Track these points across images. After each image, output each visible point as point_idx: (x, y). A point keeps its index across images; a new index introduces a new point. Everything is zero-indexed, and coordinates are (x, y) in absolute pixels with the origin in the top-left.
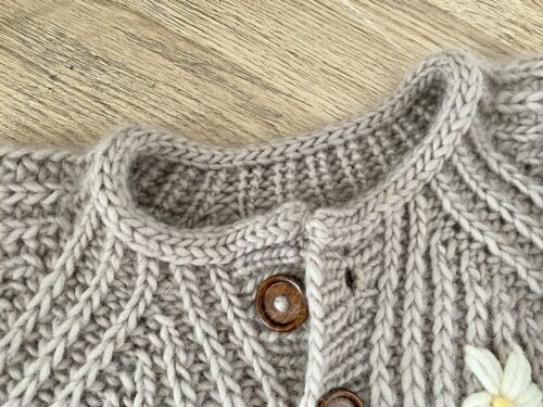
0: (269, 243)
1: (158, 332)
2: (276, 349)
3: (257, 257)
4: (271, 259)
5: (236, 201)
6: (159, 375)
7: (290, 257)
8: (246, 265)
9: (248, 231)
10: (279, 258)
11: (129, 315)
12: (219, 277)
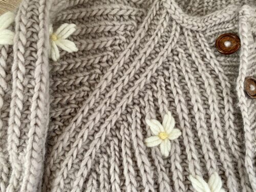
0: (222, 21)
1: (178, 55)
2: (223, 63)
3: (215, 28)
4: (222, 29)
5: (202, 11)
6: (180, 71)
7: (230, 27)
8: (210, 31)
9: (213, 16)
10: (225, 28)
11: (169, 46)
12: (200, 36)
